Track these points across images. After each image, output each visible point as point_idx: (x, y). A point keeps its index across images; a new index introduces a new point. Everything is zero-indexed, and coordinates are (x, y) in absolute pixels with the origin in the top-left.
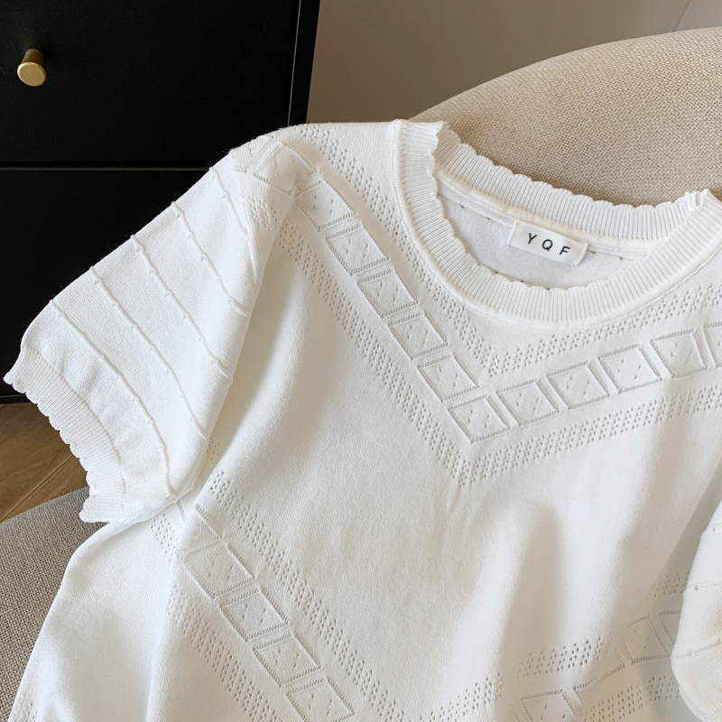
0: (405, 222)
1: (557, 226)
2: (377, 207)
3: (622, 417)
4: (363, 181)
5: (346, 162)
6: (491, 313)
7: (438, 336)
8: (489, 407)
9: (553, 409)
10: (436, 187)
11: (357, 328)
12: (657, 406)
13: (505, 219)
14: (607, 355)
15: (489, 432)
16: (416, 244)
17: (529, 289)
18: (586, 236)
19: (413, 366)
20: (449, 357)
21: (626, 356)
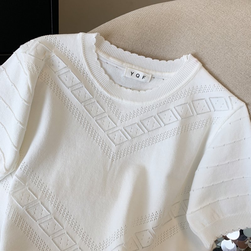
0: (87, 69)
1: (141, 69)
2: (76, 64)
3: (166, 134)
4: (70, 55)
5: (64, 48)
6: (120, 100)
7: (102, 109)
8: (121, 133)
9: (143, 133)
10: (97, 56)
11: (72, 108)
12: (177, 129)
13: (122, 67)
14: (161, 113)
15: (121, 142)
16: (92, 77)
17: (133, 91)
18: (151, 72)
19: (94, 120)
20: (106, 116)
21: (166, 113)
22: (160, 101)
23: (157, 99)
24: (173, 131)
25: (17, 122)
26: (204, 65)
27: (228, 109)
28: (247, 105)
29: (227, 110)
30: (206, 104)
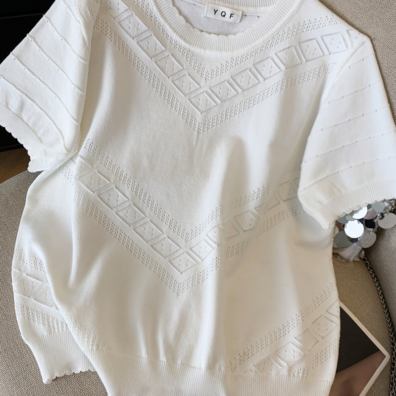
0: (155, 11)
1: (227, 4)
2: (140, 5)
3: (266, 91)
6: (202, 51)
7: (179, 65)
8: (207, 96)
9: (236, 93)
11: (140, 66)
12: (281, 83)
13: (202, 3)
14: (257, 63)
15: (208, 107)
16: (162, 21)
17: (218, 37)
18: (241, 8)
19: (170, 81)
20: (186, 75)
21: (265, 63)
22: (256, 46)
23: (252, 44)
24: (275, 86)
25: (74, 86)
27: (346, 49)
28: (372, 39)
30: (318, 46)
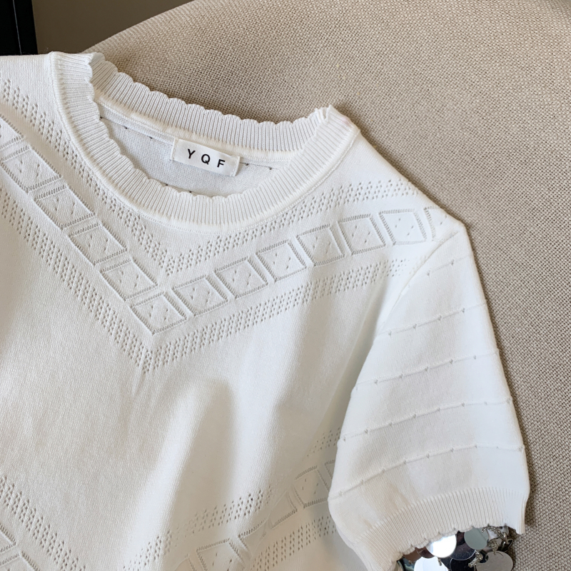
0: (74, 143)
1: (212, 143)
2: (45, 131)
3: (278, 301)
4: (29, 108)
5: (11, 92)
6: (164, 220)
7: (117, 243)
8: (167, 301)
9: (223, 299)
10: (98, 111)
11: (40, 240)
12: (303, 290)
13: (165, 137)
15: (168, 323)
16: (87, 162)
17: (194, 198)
18: (238, 150)
19: (96, 270)
20: (129, 261)
21: (279, 250)
22: (262, 220)
23: (255, 215)
24: (294, 294)
26: (365, 133)
27: (423, 239)
28: (468, 227)
29: (421, 242)
30: (373, 229)
